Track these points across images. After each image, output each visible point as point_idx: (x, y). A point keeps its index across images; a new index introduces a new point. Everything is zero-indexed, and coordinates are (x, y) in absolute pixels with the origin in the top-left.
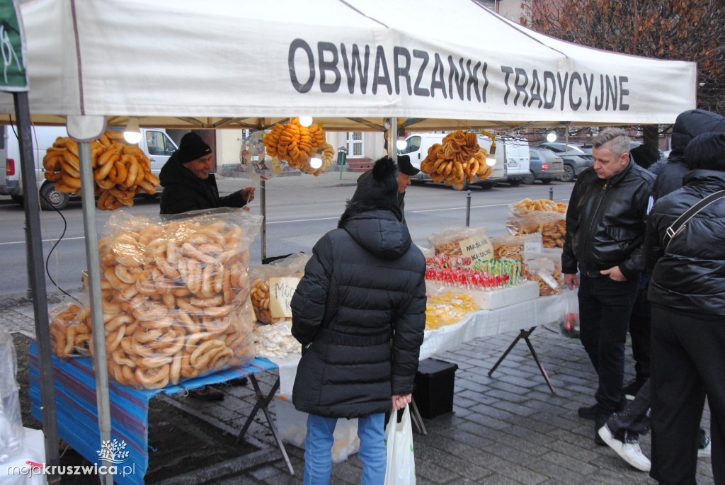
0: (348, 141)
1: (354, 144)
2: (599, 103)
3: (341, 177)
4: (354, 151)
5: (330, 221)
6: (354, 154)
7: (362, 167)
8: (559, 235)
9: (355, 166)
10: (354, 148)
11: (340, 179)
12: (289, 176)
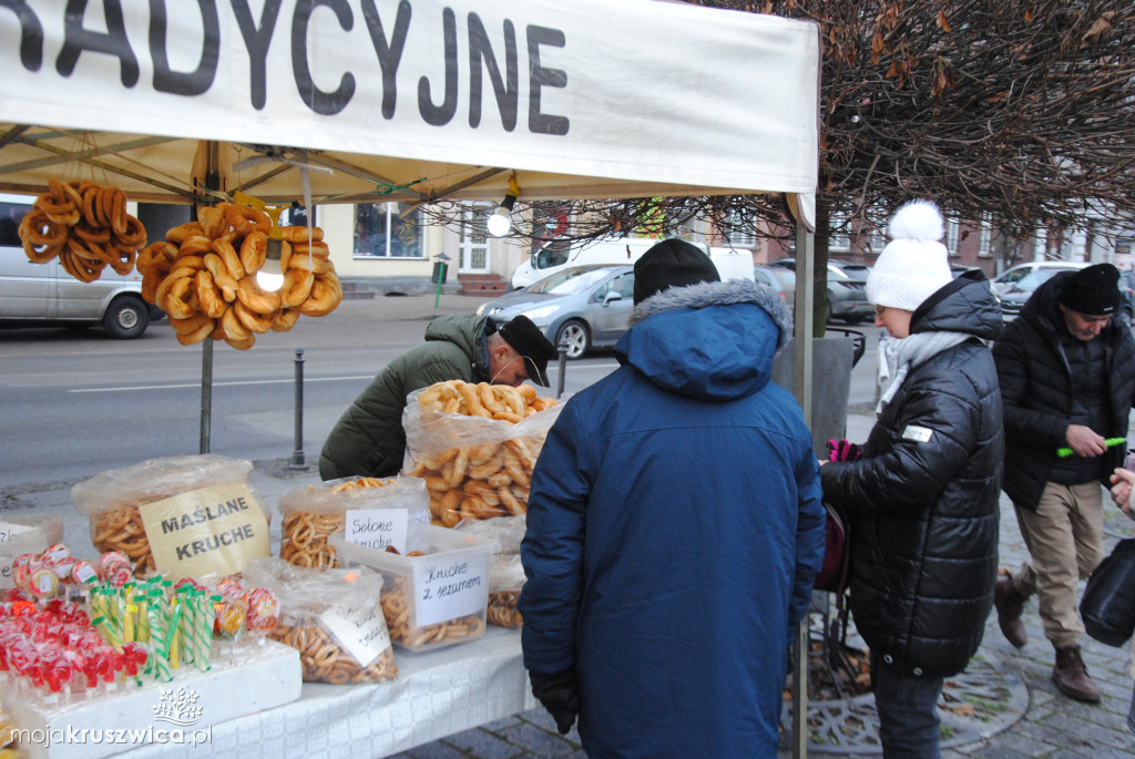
0: (462, 245)
1: (474, 250)
2: (438, 98)
3: (437, 302)
4: (473, 261)
5: (353, 383)
6: (473, 267)
7: (483, 288)
8: (505, 478)
9: (472, 286)
10: (473, 256)
11: (436, 307)
12: (353, 299)
